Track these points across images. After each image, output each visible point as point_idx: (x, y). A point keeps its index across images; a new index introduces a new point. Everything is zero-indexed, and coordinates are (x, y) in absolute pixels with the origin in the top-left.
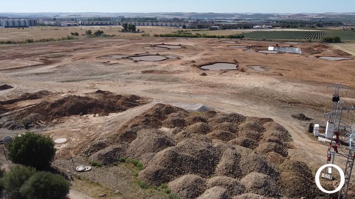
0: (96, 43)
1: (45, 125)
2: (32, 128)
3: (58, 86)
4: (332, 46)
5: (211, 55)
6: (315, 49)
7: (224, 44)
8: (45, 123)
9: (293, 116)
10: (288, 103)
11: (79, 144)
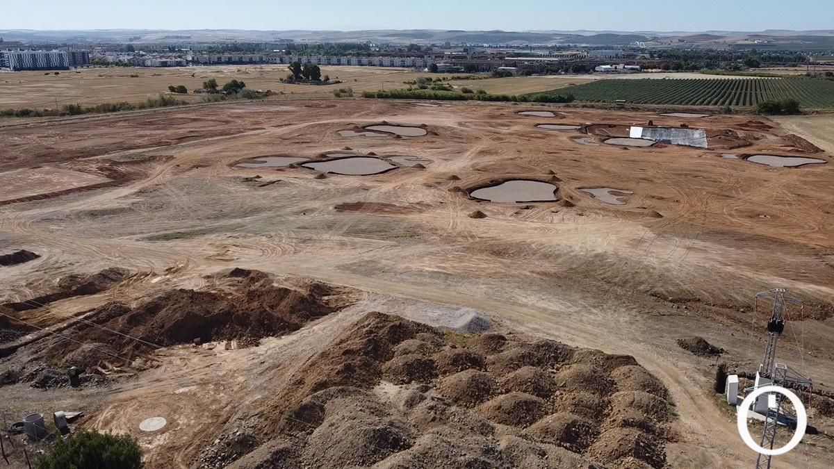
0: (229, 116)
1: (117, 376)
2: (86, 384)
3: (143, 252)
4: (778, 124)
5: (496, 153)
6: (741, 134)
7: (527, 121)
8: (116, 369)
9: (682, 344)
10: (671, 301)
11: (195, 435)
